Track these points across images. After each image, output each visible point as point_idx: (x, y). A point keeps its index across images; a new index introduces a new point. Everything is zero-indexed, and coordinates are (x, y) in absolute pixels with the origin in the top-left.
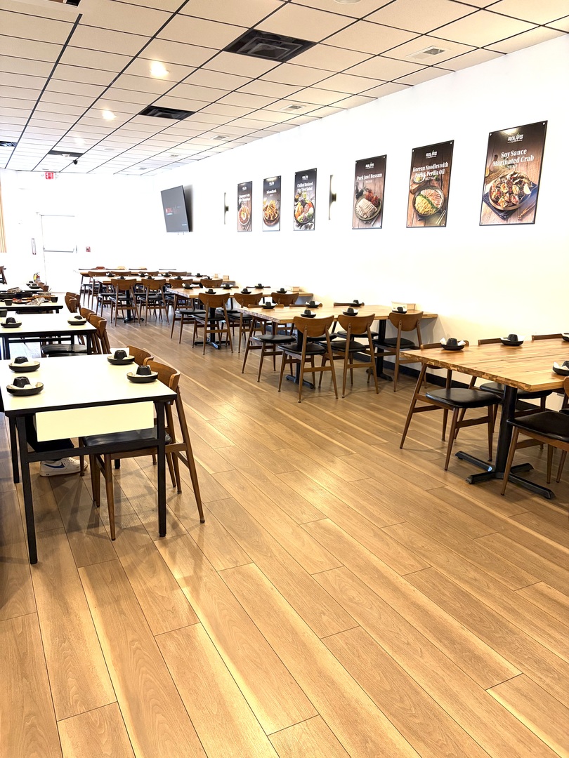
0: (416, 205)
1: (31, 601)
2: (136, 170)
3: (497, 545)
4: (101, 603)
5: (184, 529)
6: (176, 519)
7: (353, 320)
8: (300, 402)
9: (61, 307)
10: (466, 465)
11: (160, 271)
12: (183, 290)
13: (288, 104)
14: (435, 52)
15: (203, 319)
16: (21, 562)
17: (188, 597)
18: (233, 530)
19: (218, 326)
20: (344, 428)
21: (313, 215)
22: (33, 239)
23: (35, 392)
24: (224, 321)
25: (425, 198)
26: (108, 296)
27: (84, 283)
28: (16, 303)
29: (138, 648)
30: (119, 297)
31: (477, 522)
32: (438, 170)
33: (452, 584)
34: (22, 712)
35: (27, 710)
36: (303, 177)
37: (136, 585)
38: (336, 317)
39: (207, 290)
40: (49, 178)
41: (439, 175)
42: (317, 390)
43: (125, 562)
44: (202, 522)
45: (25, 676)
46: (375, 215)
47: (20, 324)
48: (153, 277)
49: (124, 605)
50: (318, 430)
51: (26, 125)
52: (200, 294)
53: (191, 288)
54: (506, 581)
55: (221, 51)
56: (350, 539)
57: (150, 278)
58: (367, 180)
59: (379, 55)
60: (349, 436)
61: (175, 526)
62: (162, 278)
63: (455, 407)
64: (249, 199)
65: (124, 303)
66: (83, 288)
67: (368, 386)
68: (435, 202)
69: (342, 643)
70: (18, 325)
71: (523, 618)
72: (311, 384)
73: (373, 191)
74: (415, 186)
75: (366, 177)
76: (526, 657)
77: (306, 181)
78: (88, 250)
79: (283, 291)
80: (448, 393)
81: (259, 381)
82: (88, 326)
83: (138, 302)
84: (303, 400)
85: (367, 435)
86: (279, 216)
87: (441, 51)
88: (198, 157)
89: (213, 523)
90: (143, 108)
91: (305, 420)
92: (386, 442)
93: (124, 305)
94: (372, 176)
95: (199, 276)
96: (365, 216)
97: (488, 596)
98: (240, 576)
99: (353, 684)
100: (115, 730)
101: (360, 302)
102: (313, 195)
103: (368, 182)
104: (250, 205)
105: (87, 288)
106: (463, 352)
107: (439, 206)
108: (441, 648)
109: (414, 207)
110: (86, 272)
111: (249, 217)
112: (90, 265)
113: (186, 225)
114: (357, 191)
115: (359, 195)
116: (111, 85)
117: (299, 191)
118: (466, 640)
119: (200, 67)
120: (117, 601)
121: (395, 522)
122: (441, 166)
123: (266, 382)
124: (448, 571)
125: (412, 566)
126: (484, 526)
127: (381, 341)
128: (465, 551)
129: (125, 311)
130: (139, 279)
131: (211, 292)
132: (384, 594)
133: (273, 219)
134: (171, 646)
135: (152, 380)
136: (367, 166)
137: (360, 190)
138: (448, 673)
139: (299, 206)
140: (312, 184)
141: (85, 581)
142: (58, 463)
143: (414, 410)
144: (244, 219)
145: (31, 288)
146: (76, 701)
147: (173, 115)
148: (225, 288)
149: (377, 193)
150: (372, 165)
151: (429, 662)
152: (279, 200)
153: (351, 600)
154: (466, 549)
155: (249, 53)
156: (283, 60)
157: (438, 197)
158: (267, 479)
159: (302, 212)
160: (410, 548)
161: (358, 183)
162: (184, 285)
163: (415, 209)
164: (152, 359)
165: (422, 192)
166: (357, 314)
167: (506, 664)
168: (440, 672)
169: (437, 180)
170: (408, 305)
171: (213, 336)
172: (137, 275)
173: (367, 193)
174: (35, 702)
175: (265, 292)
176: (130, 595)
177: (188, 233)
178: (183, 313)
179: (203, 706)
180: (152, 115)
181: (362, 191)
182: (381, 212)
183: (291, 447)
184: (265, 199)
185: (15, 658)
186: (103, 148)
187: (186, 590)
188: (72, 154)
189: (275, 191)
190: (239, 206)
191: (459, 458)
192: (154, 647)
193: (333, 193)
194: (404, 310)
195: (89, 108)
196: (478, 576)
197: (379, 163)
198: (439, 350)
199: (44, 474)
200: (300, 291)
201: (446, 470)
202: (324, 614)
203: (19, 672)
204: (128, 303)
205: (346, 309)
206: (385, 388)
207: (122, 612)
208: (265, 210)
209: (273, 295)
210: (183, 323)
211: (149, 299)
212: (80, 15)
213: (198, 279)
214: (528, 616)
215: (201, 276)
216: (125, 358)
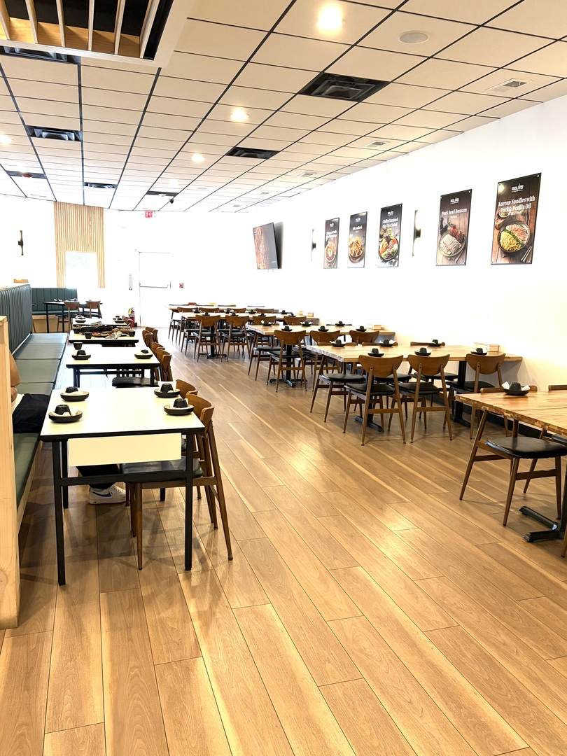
0: (501, 241)
1: (50, 621)
2: (230, 207)
3: (541, 610)
4: (113, 628)
5: (210, 565)
6: (206, 554)
7: (426, 362)
8: (363, 445)
9: (137, 341)
10: (529, 521)
11: (247, 308)
12: (261, 326)
13: (370, 141)
14: (516, 84)
15: (278, 356)
16: (51, 582)
17: (198, 631)
18: (258, 570)
19: (293, 363)
20: (404, 474)
21: (397, 252)
22: (130, 275)
23: (75, 419)
24: (299, 359)
25: (510, 233)
26: (193, 331)
27: (174, 318)
28: (96, 336)
29: (136, 675)
30: (204, 333)
31: (524, 583)
32: (524, 204)
33: (477, 646)
34: (16, 721)
35: (21, 720)
36: (389, 213)
37: (151, 615)
38: (406, 356)
39: (284, 327)
40: (149, 216)
41: (525, 209)
42: (385, 433)
43: (145, 591)
44: (230, 559)
45: (27, 689)
46: (459, 253)
47: (89, 357)
48: (237, 314)
49: (134, 632)
50: (375, 475)
51: (124, 169)
52: (276, 331)
53: (270, 325)
54: (539, 649)
55: (296, 94)
56: (378, 588)
57: (234, 314)
58: (452, 215)
59: (456, 90)
60: (407, 483)
61: (203, 561)
62: (247, 315)
63: (515, 457)
64: (336, 236)
65: (208, 339)
66: (173, 324)
67: (444, 431)
68: (520, 238)
69: (340, 693)
70: (87, 358)
71: (547, 690)
72: (379, 427)
73: (457, 227)
74: (500, 221)
75: (451, 212)
76: (538, 730)
77: (391, 217)
78: (181, 286)
79: (362, 329)
80: (515, 441)
81: (325, 421)
82: (154, 360)
83: (221, 338)
84: (367, 442)
85: (428, 483)
86: (364, 254)
87: (522, 83)
88: (288, 194)
89: (241, 561)
90: (228, 149)
91: (364, 464)
92: (445, 491)
93: (208, 341)
94: (457, 211)
95: (284, 313)
96: (449, 253)
97: (515, 662)
98: (254, 616)
99: (340, 735)
100: (94, 749)
101: (439, 342)
102: (397, 231)
103: (454, 217)
104: (336, 242)
105: (176, 323)
106: (527, 397)
107: (525, 242)
108: (445, 711)
109: (499, 243)
110: (176, 307)
111: (335, 253)
112: (182, 301)
113: (276, 262)
114: (442, 225)
115: (443, 230)
116: (196, 129)
117: (384, 227)
118: (475, 705)
119: (278, 110)
120: (129, 628)
121: (432, 575)
122: (528, 200)
123: (332, 422)
124: (476, 632)
125: (437, 622)
126: (531, 588)
127: (461, 383)
128: (501, 613)
129: (209, 347)
130: (223, 315)
131: (287, 329)
132: (399, 648)
133: (357, 256)
134: (169, 677)
135: (187, 412)
136: (452, 201)
137: (444, 225)
138: (445, 736)
139: (384, 241)
140: (397, 220)
141: (104, 606)
142: (105, 492)
143: (475, 459)
144: (330, 255)
145: (117, 322)
146: (67, 718)
147: (258, 155)
148: (304, 326)
149: (461, 229)
150: (457, 200)
151: (429, 723)
152: (365, 237)
153: (361, 651)
154: (504, 611)
155: (323, 94)
156: (359, 100)
157: (524, 232)
158: (307, 521)
159: (387, 248)
160: (440, 603)
161: (442, 219)
162: (263, 322)
163: (500, 245)
164: (196, 393)
165: (508, 228)
166: (430, 354)
167: (514, 736)
168: (437, 735)
169: (524, 214)
170: (491, 346)
171: (289, 373)
172: (222, 311)
173: (452, 229)
174: (30, 713)
175: (343, 330)
176: (143, 624)
177: (277, 270)
178: (260, 350)
179: (184, 737)
180: (239, 156)
181: (447, 226)
182: (465, 248)
183: (341, 491)
184: (351, 235)
185: (22, 671)
186: (196, 188)
187: (197, 624)
188: (168, 194)
189: (361, 227)
190: (326, 243)
191: (523, 514)
192: (152, 675)
193: (418, 229)
194: (484, 352)
195: (179, 152)
196: (508, 641)
197: (464, 198)
198: (502, 395)
199: (92, 502)
200: (382, 329)
201: (505, 525)
202: (329, 662)
203: (23, 685)
204: (212, 338)
205: (418, 349)
206: (462, 435)
207: (130, 639)
208: (351, 246)
209: (351, 333)
210: (259, 360)
211: (231, 335)
212: (160, 69)
213: (282, 316)
214: (554, 688)
215: (286, 313)
216: (170, 392)
